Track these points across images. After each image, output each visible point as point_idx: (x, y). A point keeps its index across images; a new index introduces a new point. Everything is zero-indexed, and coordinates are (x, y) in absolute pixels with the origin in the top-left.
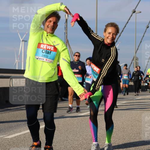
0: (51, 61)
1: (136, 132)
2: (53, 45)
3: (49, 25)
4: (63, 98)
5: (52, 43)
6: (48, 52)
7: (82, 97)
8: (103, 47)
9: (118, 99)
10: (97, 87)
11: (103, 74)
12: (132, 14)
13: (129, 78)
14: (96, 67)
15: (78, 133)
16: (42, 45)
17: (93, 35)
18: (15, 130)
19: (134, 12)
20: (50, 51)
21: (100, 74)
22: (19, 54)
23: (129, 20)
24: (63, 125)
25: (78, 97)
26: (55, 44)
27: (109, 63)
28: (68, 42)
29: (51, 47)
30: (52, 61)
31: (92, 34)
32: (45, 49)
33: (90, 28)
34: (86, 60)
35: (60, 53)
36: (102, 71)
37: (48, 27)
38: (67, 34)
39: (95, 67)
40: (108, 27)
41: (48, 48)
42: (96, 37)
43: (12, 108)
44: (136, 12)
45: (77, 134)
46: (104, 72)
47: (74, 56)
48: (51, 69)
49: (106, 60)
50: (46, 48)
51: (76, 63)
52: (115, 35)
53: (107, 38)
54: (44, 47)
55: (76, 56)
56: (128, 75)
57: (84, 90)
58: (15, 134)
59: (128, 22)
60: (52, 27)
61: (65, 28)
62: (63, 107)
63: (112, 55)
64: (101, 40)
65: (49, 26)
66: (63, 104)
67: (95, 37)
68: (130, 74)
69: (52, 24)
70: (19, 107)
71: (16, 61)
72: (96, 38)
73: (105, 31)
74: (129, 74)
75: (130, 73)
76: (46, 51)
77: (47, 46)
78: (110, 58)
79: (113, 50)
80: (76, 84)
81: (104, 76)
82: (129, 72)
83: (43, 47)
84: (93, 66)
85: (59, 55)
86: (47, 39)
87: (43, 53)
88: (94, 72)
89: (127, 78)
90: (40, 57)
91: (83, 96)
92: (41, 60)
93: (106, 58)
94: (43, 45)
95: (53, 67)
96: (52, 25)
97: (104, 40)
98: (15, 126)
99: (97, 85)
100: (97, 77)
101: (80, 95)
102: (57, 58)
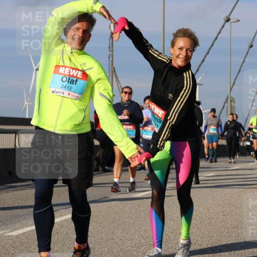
0: (78, 97)
1: (231, 226)
2: (81, 69)
3: (74, 35)
4: (107, 167)
5: (81, 65)
6: (72, 81)
7: (133, 160)
8: (169, 72)
9: (200, 170)
10: (159, 142)
11: (171, 121)
12: (225, 23)
13: (218, 132)
14: (158, 109)
15: (133, 226)
16: (61, 68)
17: (152, 53)
18: (24, 222)
19: (228, 20)
20: (75, 79)
21: (166, 120)
22: (30, 92)
23: (218, 35)
24: (106, 213)
25: (127, 160)
26: (85, 68)
27: (182, 100)
28: (115, 71)
29: (77, 71)
30: (80, 96)
31: (150, 51)
32: (66, 75)
33: (146, 40)
34: (145, 101)
35: (94, 84)
36: (169, 115)
37: (73, 39)
38: (112, 58)
39: (156, 108)
40: (177, 38)
41: (71, 74)
42: (157, 56)
43: (18, 184)
44: (231, 21)
45: (130, 228)
46: (173, 117)
47: (122, 92)
48: (77, 110)
49: (176, 96)
50: (68, 74)
51: (125, 104)
52: (191, 51)
53: (177, 57)
54: (64, 71)
55: (126, 93)
56: (217, 128)
57: (137, 149)
58: (23, 228)
59: (217, 38)
60: (81, 38)
61: (109, 47)
62: (106, 182)
63: (185, 86)
64: (166, 61)
65: (74, 37)
66: (105, 177)
67: (155, 57)
68: (221, 126)
69: (80, 33)
70: (30, 183)
71: (26, 103)
72: (157, 58)
73: (173, 44)
74: (218, 125)
75: (220, 123)
76: (69, 78)
77: (70, 71)
78: (183, 92)
79: (187, 78)
80: (123, 138)
81: (173, 123)
82: (218, 122)
83: (63, 73)
84: (153, 106)
85: (93, 87)
86: (72, 59)
87: (64, 82)
88: (156, 116)
89: (216, 132)
90: (57, 90)
91: (136, 158)
92: (60, 94)
93: (176, 92)
94: (64, 68)
95: (81, 108)
96: (81, 35)
97: (171, 60)
98: (23, 215)
99: (160, 139)
100: (160, 125)
101: (131, 158)
102: (89, 92)
